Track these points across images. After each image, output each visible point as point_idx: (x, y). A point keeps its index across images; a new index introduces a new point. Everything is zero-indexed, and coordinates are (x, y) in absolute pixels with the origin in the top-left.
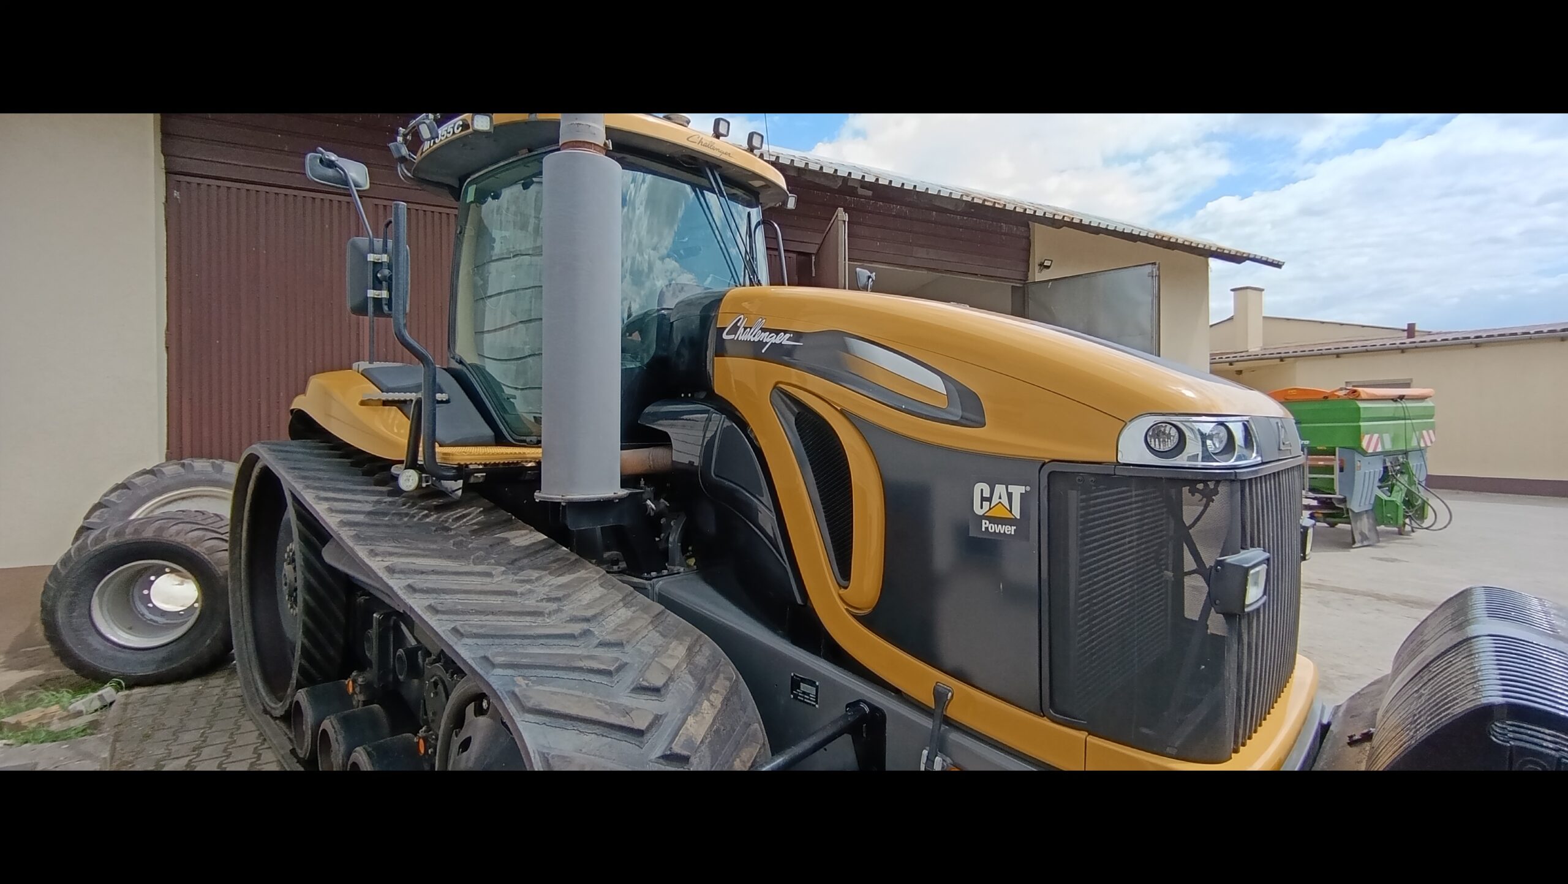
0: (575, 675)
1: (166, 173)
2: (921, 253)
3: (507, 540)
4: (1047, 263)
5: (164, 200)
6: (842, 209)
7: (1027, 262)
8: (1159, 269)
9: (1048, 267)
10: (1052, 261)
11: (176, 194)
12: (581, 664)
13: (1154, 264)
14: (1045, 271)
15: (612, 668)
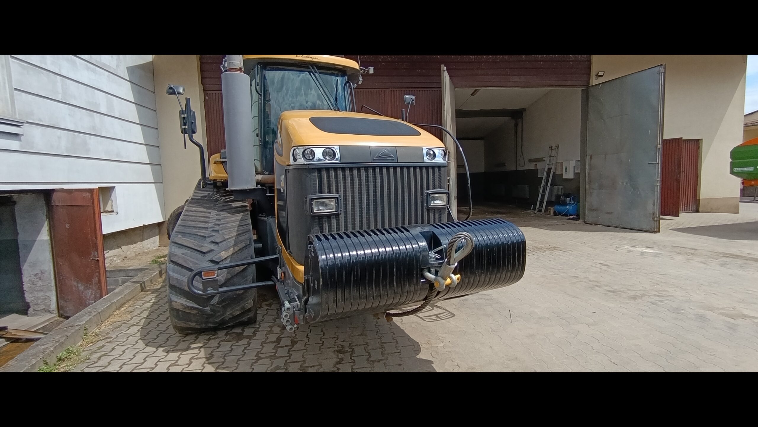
0: (195, 236)
1: (204, 91)
2: (516, 79)
3: (231, 205)
4: (600, 74)
5: (203, 100)
6: (443, 65)
7: (589, 74)
8: (665, 68)
9: (602, 76)
10: (604, 72)
11: (207, 98)
12: (198, 234)
13: (661, 65)
14: (600, 78)
15: (206, 236)
